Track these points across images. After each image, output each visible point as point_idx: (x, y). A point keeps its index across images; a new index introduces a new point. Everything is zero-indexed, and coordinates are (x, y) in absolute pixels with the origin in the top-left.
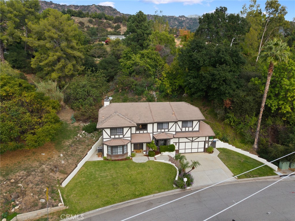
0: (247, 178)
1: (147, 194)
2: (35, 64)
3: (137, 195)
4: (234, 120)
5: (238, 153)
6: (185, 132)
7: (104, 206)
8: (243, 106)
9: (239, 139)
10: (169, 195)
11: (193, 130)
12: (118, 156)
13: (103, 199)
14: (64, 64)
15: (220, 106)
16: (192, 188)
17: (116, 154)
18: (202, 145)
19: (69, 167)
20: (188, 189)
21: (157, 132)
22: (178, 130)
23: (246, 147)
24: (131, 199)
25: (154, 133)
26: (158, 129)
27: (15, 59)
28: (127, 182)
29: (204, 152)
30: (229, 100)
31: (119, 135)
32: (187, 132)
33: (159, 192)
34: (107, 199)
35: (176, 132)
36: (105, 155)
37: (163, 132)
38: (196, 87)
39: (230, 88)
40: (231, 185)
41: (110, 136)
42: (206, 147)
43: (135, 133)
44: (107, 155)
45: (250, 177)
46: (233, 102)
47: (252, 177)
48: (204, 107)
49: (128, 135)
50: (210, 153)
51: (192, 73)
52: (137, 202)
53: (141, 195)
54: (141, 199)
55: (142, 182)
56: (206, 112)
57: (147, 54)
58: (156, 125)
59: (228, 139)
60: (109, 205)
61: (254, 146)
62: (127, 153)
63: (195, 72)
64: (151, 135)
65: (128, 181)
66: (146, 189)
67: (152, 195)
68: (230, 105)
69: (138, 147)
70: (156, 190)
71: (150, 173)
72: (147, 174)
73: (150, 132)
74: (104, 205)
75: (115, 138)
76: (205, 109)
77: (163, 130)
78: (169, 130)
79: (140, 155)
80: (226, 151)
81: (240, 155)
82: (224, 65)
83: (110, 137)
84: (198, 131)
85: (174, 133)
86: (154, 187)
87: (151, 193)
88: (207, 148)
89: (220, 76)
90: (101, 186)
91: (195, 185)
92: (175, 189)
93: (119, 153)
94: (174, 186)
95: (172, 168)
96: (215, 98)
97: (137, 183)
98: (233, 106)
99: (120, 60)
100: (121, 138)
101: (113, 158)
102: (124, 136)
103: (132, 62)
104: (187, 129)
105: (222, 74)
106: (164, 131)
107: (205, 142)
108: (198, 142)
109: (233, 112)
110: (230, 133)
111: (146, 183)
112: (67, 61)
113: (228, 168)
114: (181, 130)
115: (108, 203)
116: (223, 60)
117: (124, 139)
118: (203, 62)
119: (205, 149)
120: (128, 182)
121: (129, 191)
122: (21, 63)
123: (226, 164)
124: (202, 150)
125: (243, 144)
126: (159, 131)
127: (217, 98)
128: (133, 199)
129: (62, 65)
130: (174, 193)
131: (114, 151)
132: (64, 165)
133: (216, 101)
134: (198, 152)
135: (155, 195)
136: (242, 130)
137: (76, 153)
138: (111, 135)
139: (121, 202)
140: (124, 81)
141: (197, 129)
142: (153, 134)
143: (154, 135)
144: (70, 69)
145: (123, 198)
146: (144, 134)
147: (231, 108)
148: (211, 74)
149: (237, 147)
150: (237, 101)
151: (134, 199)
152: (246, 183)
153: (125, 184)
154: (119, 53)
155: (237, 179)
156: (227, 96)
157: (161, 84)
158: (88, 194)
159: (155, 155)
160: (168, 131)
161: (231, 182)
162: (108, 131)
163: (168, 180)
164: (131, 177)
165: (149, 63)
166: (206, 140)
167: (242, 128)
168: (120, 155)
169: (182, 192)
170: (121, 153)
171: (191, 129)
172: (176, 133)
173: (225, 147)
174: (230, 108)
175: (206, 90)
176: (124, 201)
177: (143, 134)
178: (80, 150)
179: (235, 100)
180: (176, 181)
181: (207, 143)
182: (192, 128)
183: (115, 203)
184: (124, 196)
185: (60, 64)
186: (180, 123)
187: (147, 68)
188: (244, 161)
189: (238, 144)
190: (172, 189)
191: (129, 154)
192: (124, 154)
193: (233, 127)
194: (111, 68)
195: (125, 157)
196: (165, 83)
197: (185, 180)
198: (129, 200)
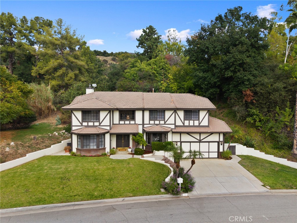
0: (287, 189)
1: (112, 197)
2: (36, 73)
3: (96, 197)
4: (260, 119)
5: (270, 161)
6: (189, 126)
7: (30, 206)
8: (271, 97)
9: (269, 144)
10: (149, 201)
11: (200, 125)
12: (90, 151)
13: (34, 196)
14: (65, 71)
15: (238, 102)
16: (191, 195)
17: (88, 148)
18: (214, 147)
19: (13, 157)
20: (185, 197)
21: (149, 124)
22: (179, 123)
23: (282, 153)
24: (82, 200)
25: (145, 126)
26: (150, 120)
27: (21, 73)
28: (85, 177)
29: (218, 158)
30: (251, 90)
31: (94, 122)
32: (191, 126)
33: (135, 196)
34: (42, 196)
35: (176, 126)
36: (74, 150)
37: (157, 125)
38: (207, 82)
39: (250, 74)
40: (259, 196)
41: (81, 122)
42: (221, 150)
43: (118, 123)
44: (77, 149)
45: (292, 188)
46: (255, 93)
47: (295, 188)
48: (219, 110)
49: (106, 122)
50: (227, 159)
51: (201, 66)
52: (91, 206)
53: (103, 197)
54: (100, 203)
55: (110, 180)
56: (222, 115)
57: (155, 62)
58: (147, 114)
59: (253, 142)
60: (40, 204)
61: (294, 151)
62: (104, 149)
63: (204, 65)
64: (140, 127)
65: (87, 176)
66: (114, 190)
67: (121, 199)
68: (252, 98)
69: (123, 143)
70: (129, 193)
71: (127, 170)
72: (123, 170)
73: (138, 124)
74: (30, 204)
75: (88, 126)
76: (221, 111)
77: (157, 122)
78: (165, 122)
79: (123, 153)
80: (251, 158)
81: (272, 163)
82: (240, 46)
83: (82, 124)
84: (208, 126)
85: (173, 127)
86: (127, 188)
87: (121, 195)
88: (222, 152)
89: (235, 58)
90: (42, 178)
91: (196, 192)
92: (162, 194)
93: (92, 148)
94: (162, 190)
95: (164, 169)
96: (232, 92)
97: (102, 180)
98: (256, 99)
99: (126, 71)
100: (97, 126)
101: (83, 154)
102: (100, 124)
103: (137, 69)
104: (191, 123)
105: (237, 56)
106: (159, 123)
107: (218, 142)
108: (209, 142)
109: (258, 107)
110: (256, 136)
111: (116, 182)
112: (70, 71)
113: (255, 175)
114: (184, 124)
115: (39, 202)
116: (237, 43)
117: (99, 128)
118: (214, 50)
119: (219, 154)
120: (88, 178)
121: (85, 190)
122: (27, 77)
123: (251, 171)
124: (215, 155)
125: (276, 150)
126: (152, 122)
127: (234, 91)
128: (85, 200)
129: (62, 73)
130: (160, 200)
131: (85, 144)
132: (7, 153)
133: (233, 95)
134: (209, 158)
135: (127, 199)
136: (273, 130)
137: (37, 145)
138: (83, 121)
139: (62, 202)
140: (124, 84)
141: (205, 123)
142: (143, 127)
143: (145, 128)
144: (71, 78)
145: (68, 198)
146: (131, 125)
147: (254, 101)
148: (223, 61)
149: (267, 153)
150: (262, 91)
151: (88, 200)
152: (286, 195)
153: (81, 179)
154: (127, 65)
155: (270, 189)
156: (247, 85)
157: (167, 87)
158: (14, 186)
159: (144, 154)
160: (165, 124)
161: (259, 193)
162: (79, 115)
163: (154, 181)
164: (95, 171)
165: (155, 69)
166: (220, 140)
167: (272, 127)
168: (93, 150)
169: (173, 199)
170: (95, 147)
171: (196, 123)
172: (176, 128)
173: (250, 154)
174: (252, 103)
175: (219, 83)
176: (69, 202)
177: (129, 125)
178: (44, 144)
179: (258, 89)
180: (167, 183)
181: (221, 145)
182: (198, 121)
183: (52, 203)
184: (71, 194)
185: (60, 72)
186: (181, 114)
187: (153, 73)
188: (280, 169)
189: (269, 150)
190: (158, 194)
191: (108, 150)
192: (98, 150)
193: (259, 129)
194: (116, 79)
195: (100, 153)
196: (171, 86)
197: (180, 180)
198: (79, 201)
